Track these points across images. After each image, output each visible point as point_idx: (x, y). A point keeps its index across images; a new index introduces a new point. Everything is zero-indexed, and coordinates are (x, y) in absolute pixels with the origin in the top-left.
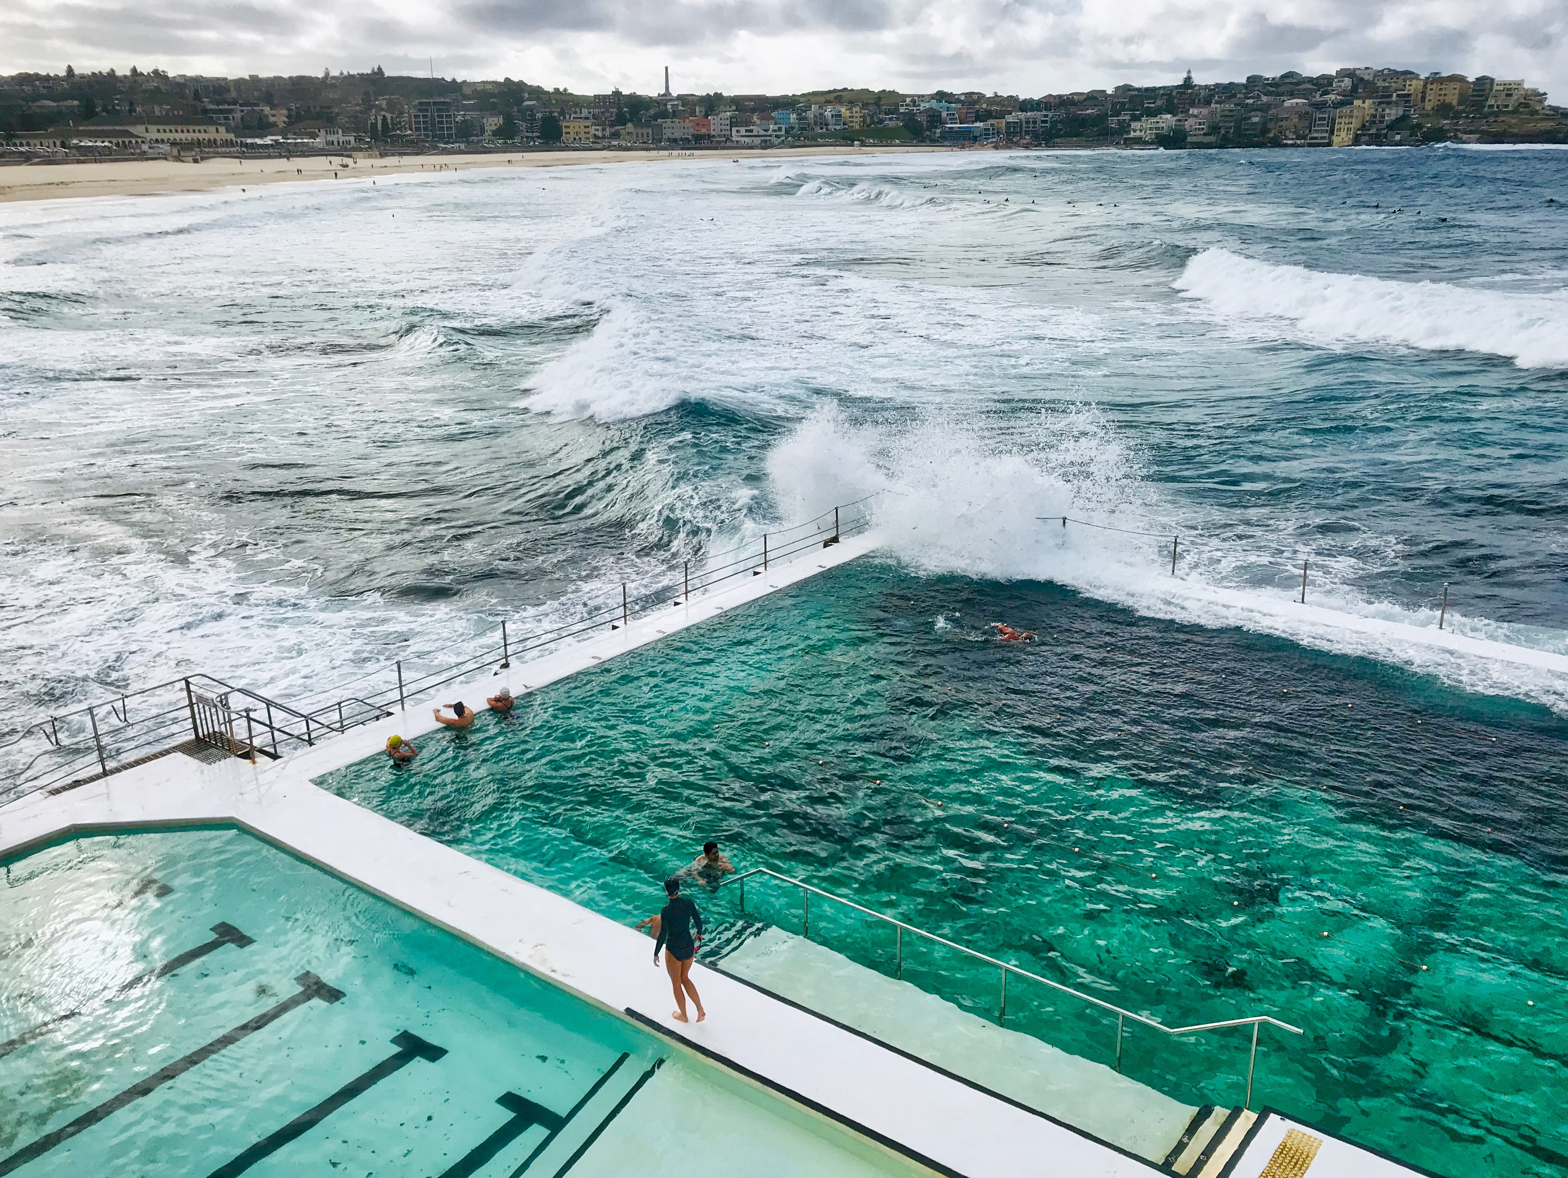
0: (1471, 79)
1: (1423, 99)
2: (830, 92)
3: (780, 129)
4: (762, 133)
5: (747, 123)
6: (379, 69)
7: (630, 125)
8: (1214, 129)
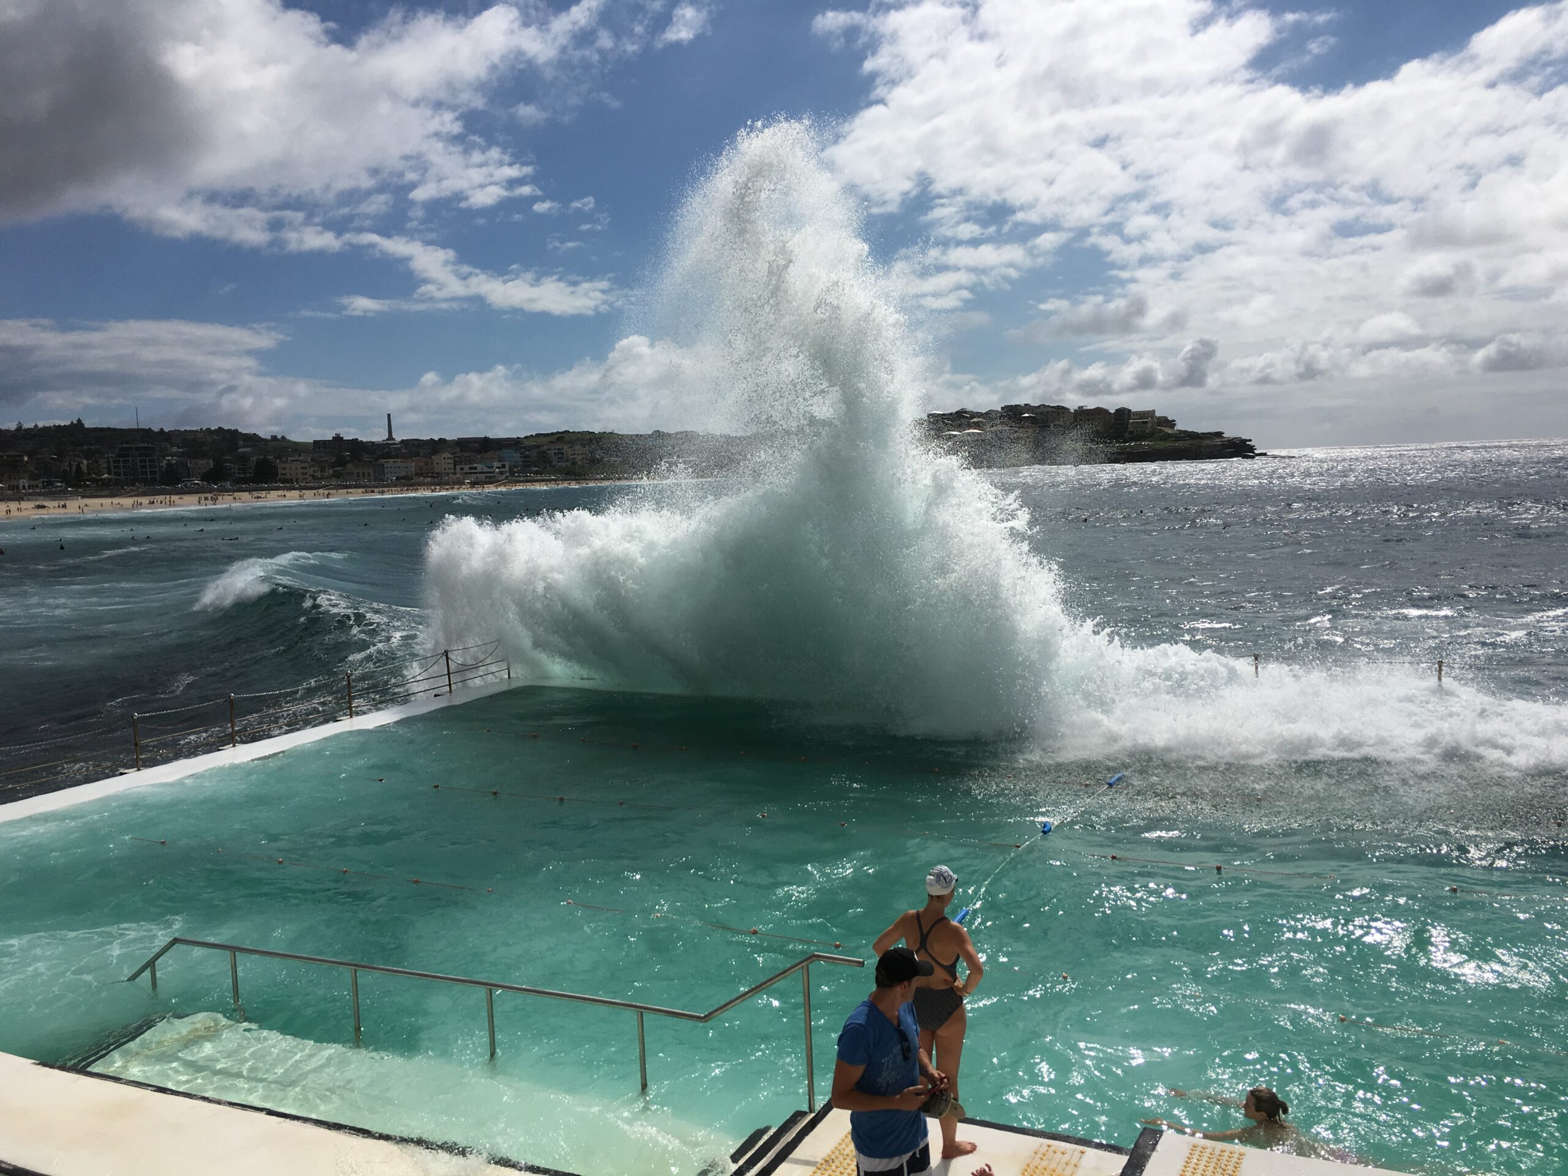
0: (1112, 411)
2: (552, 434)
3: (504, 466)
4: (486, 469)
5: (470, 461)
6: (79, 421)
7: (349, 466)
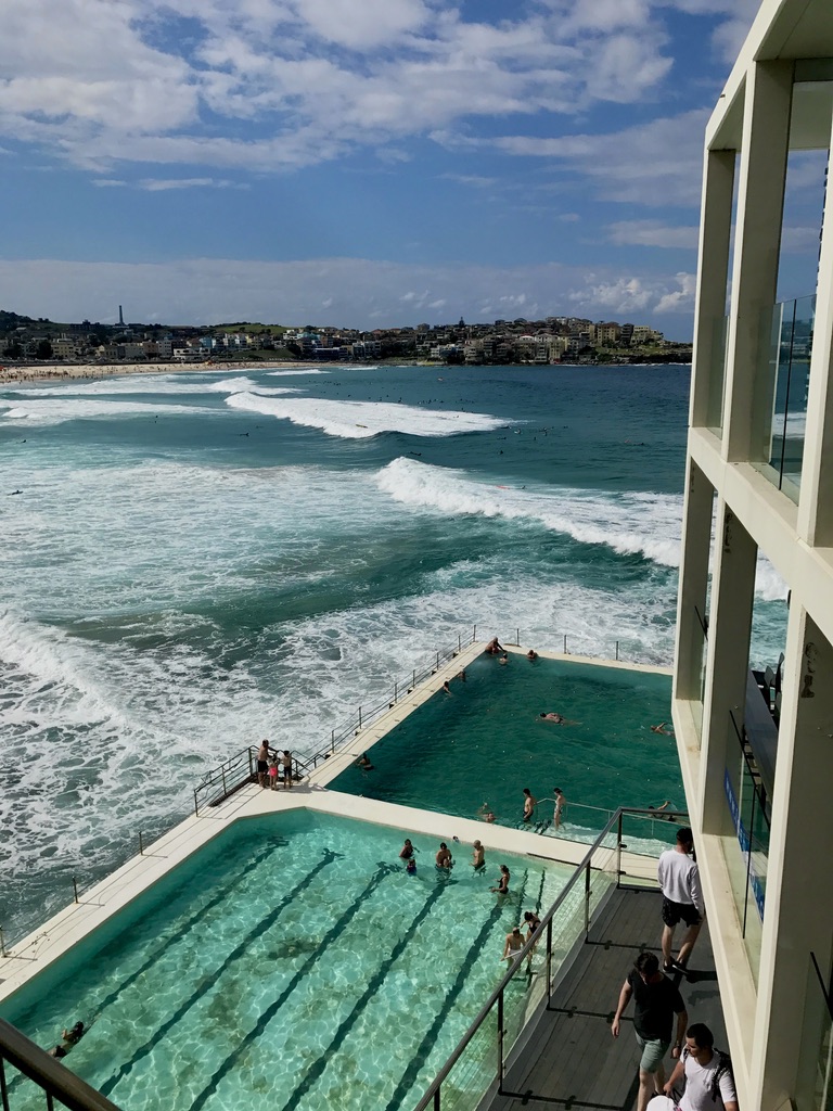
0: (621, 325)
1: (596, 336)
2: (236, 324)
3: (207, 350)
4: (194, 353)
5: (183, 346)
7: (102, 347)
8: (480, 353)
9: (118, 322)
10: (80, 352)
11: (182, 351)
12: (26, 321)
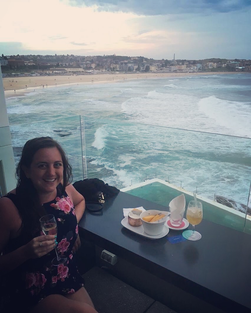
4: (193, 69)
9: (173, 59)
10: (158, 69)
11: (189, 68)
12: (146, 59)
